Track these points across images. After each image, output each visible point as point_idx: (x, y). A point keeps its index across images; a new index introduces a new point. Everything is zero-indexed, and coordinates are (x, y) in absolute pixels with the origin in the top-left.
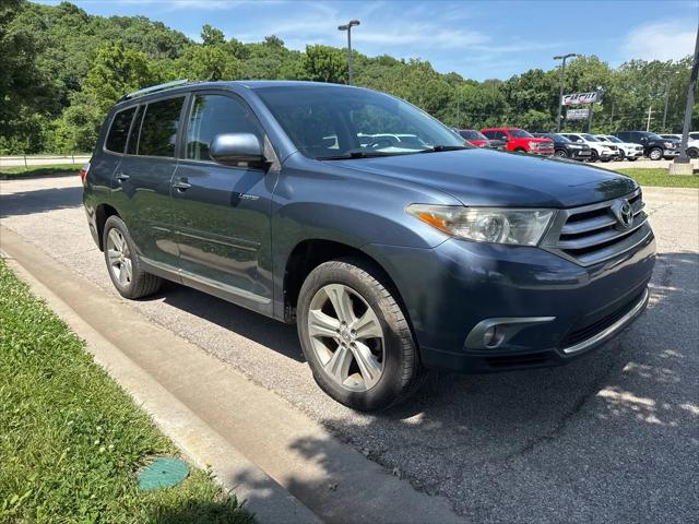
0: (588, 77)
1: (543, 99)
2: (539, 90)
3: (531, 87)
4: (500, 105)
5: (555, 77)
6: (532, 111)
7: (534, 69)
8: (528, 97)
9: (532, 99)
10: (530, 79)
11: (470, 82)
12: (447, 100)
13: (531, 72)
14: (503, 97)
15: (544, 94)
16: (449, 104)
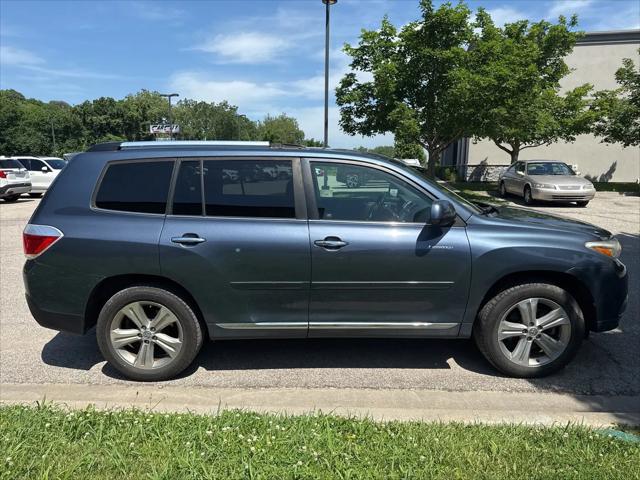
0: (155, 110)
1: (118, 125)
2: (113, 116)
3: (105, 114)
4: (78, 127)
5: (125, 106)
6: (110, 135)
7: (106, 97)
8: (104, 122)
9: (108, 124)
10: (102, 106)
11: (33, 101)
12: (17, 118)
13: (102, 99)
14: (79, 120)
15: (119, 121)
16: (21, 123)
